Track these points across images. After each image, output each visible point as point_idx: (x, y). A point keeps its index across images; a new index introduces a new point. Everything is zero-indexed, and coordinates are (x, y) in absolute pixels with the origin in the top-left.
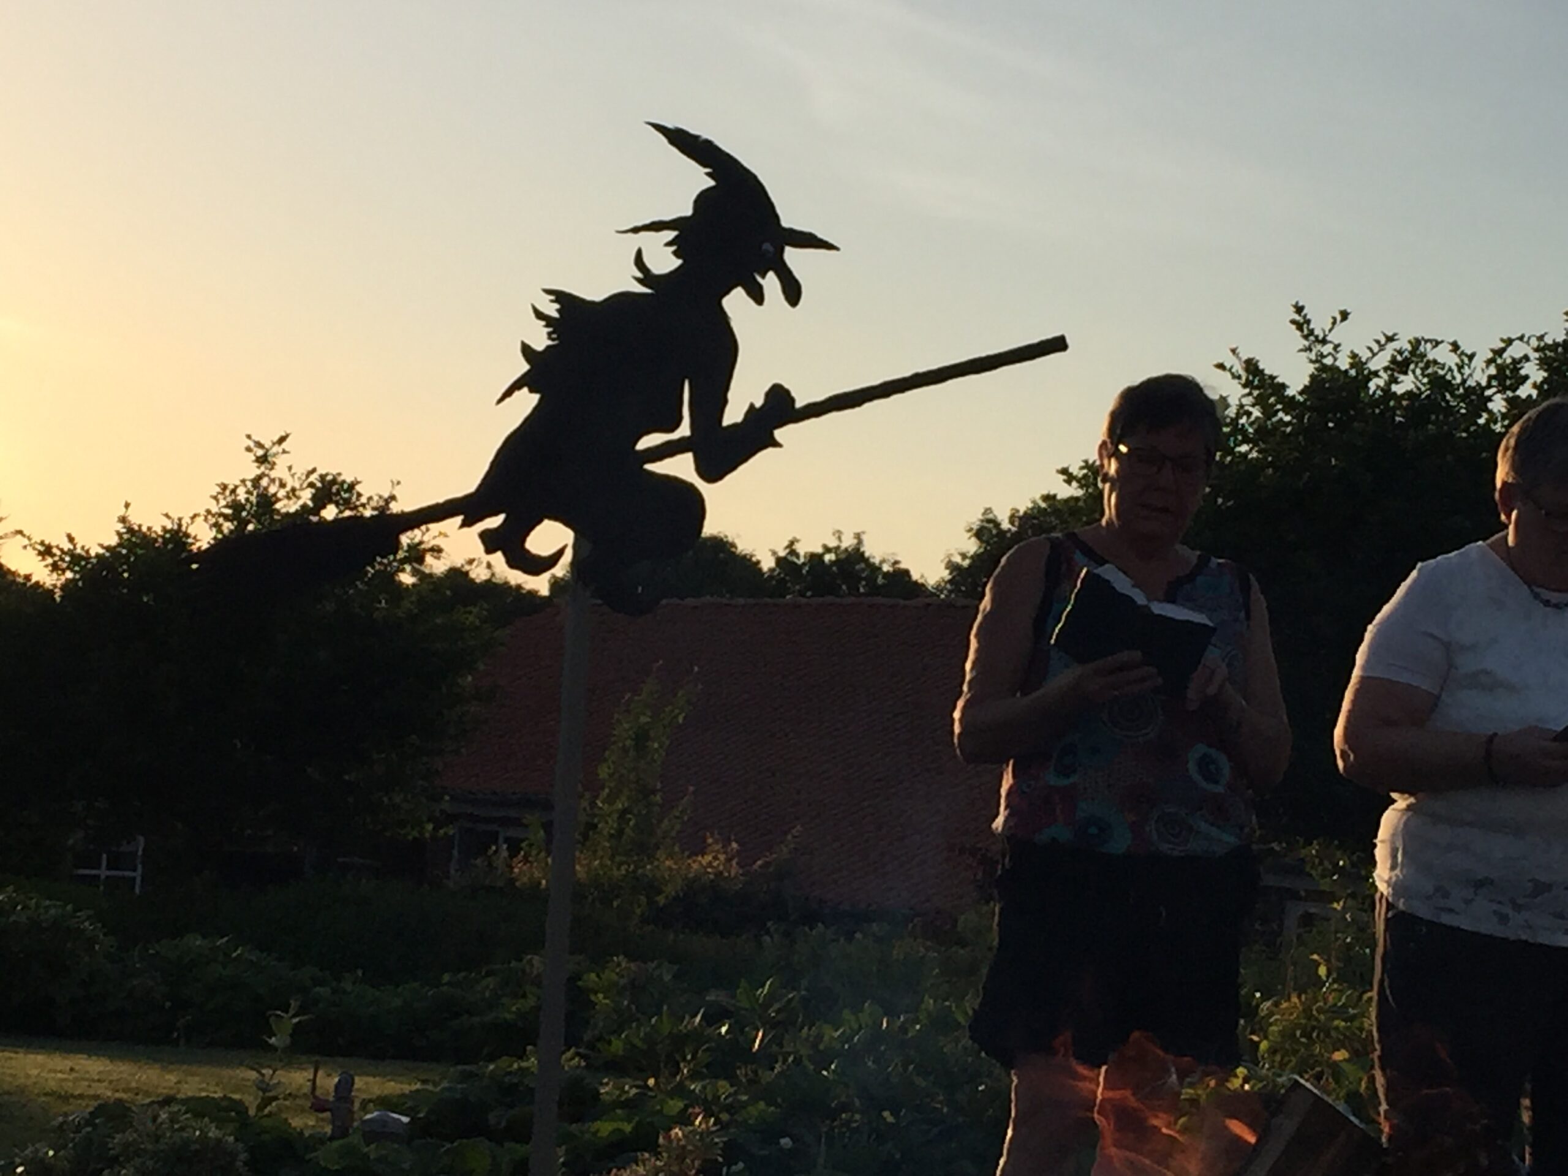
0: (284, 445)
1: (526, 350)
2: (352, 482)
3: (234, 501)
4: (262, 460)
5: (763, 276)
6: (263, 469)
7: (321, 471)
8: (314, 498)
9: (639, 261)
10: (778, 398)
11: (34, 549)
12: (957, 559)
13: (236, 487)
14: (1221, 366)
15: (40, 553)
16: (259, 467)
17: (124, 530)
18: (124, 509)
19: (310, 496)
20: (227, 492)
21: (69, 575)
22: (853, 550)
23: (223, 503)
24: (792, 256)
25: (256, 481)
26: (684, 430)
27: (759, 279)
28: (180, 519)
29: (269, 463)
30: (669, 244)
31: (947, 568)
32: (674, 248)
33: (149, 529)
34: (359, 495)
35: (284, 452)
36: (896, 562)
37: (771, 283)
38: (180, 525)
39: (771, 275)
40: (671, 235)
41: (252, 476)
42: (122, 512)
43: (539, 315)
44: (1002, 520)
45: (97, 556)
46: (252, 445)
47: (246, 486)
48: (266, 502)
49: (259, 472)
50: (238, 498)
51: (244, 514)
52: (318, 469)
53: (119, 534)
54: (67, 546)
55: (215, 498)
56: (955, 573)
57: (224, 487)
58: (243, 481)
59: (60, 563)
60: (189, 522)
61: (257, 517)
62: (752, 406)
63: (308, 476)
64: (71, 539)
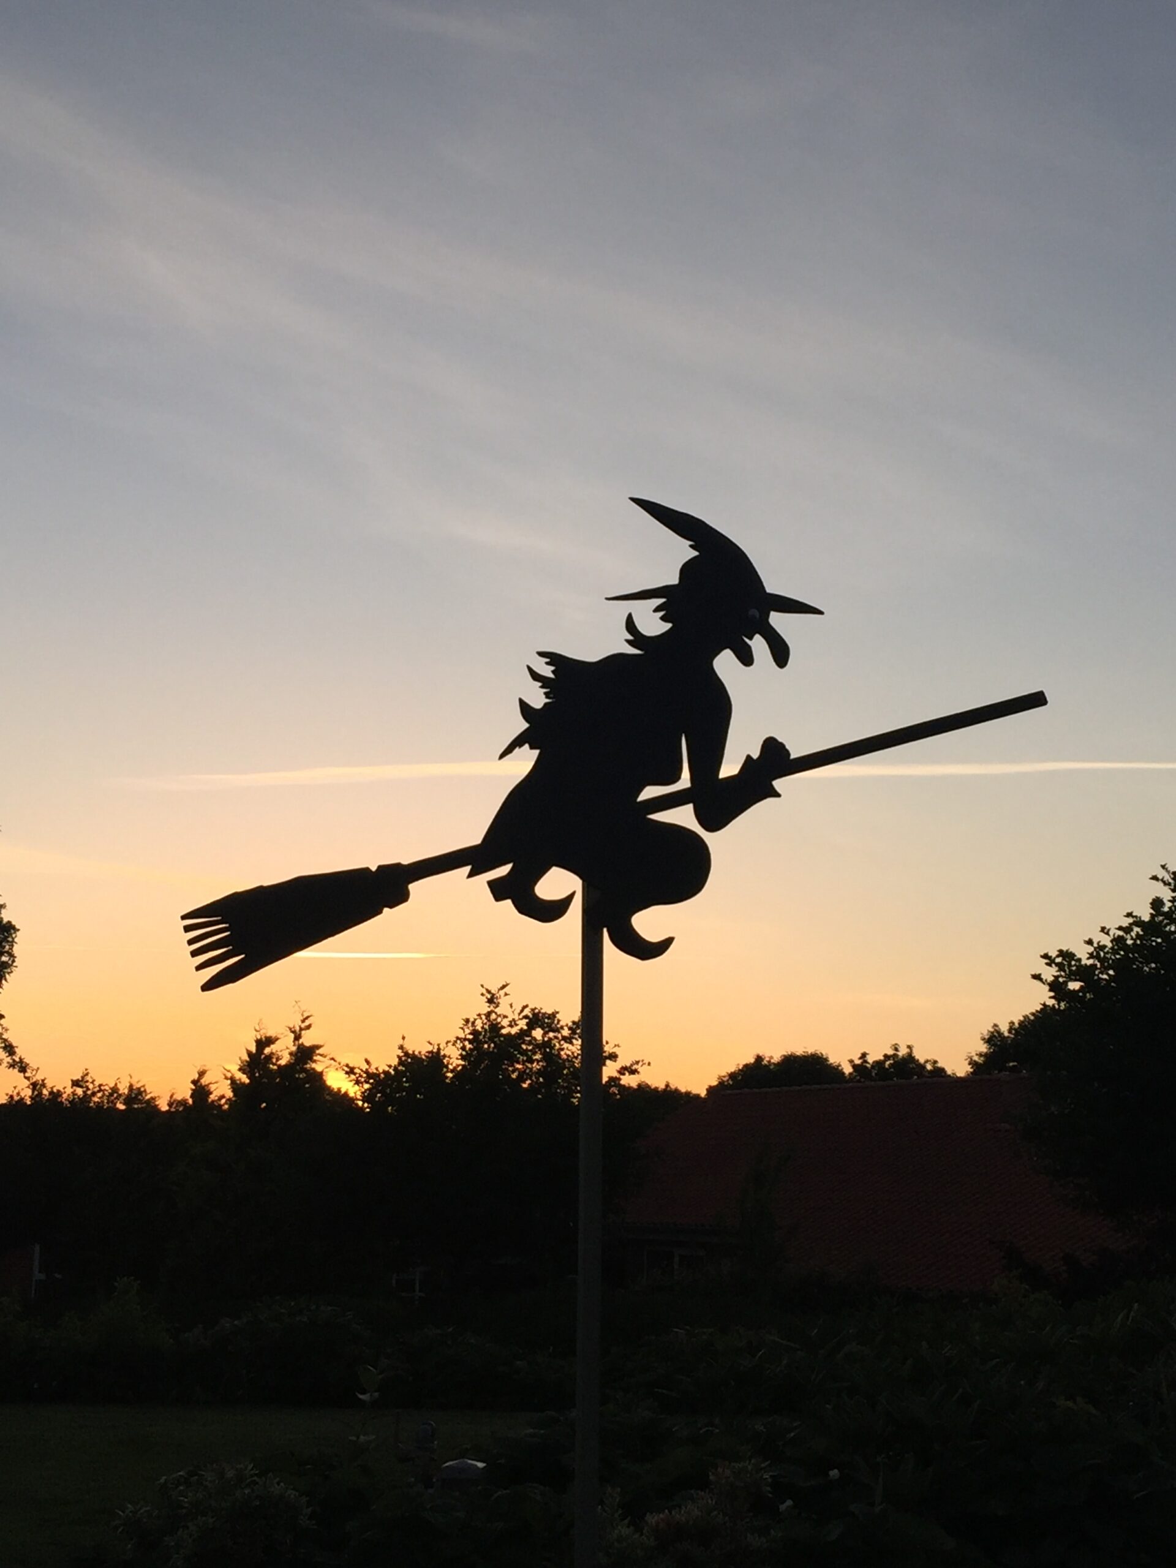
0: (505, 990)
1: (525, 708)
2: (553, 1013)
3: (474, 1030)
4: (490, 1001)
5: (751, 638)
6: (492, 1008)
7: (531, 1006)
8: (527, 1024)
9: (630, 625)
10: (773, 748)
11: (343, 1070)
12: (976, 1058)
13: (475, 1020)
14: (1155, 878)
15: (347, 1073)
16: (489, 1007)
17: (402, 1054)
18: (402, 1040)
19: (525, 1023)
20: (470, 1025)
21: (367, 1086)
22: (907, 1056)
23: (467, 1031)
24: (777, 620)
25: (488, 1015)
26: (685, 781)
27: (747, 640)
28: (439, 1045)
29: (495, 1003)
30: (656, 610)
31: (970, 1064)
32: (662, 613)
33: (420, 1053)
34: (559, 1021)
35: (506, 994)
36: (935, 1062)
37: (758, 645)
38: (439, 1049)
39: (757, 637)
40: (660, 601)
41: (485, 1012)
42: (401, 1042)
43: (535, 676)
44: (1004, 1031)
45: (384, 1072)
46: (484, 991)
47: (481, 1018)
48: (495, 1028)
49: (489, 1010)
50: (477, 1028)
51: (481, 1037)
52: (529, 1005)
53: (399, 1057)
54: (365, 1067)
55: (462, 1028)
56: (975, 1068)
57: (467, 1021)
58: (479, 1015)
59: (360, 1078)
60: (445, 1045)
61: (491, 1039)
62: (749, 757)
63: (522, 1011)
64: (367, 1062)
